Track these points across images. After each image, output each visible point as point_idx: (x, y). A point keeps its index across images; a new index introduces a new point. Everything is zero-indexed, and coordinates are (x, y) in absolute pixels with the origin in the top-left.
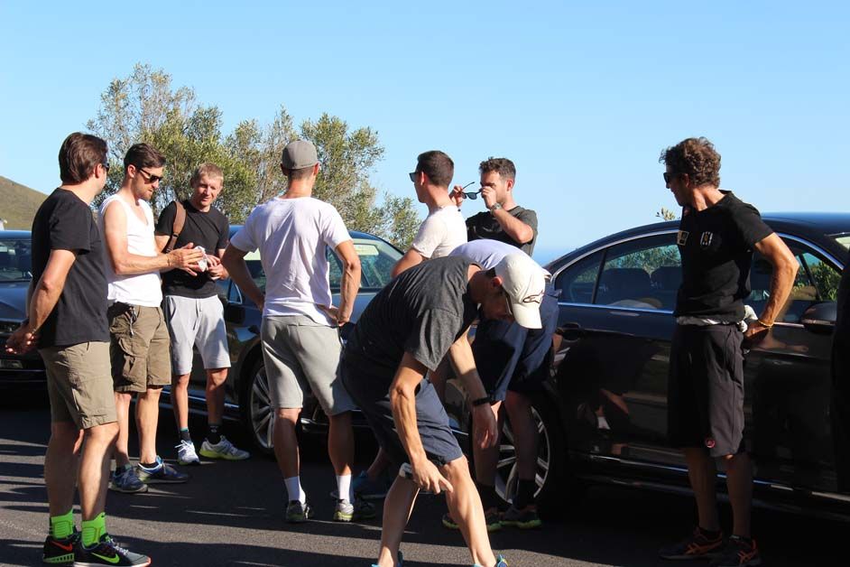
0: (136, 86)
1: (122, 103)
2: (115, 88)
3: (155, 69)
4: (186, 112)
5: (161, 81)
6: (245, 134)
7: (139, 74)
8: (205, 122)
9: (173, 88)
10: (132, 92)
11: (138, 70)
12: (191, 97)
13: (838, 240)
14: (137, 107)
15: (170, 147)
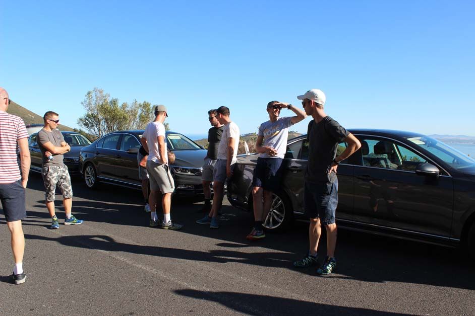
0: (94, 93)
1: (91, 97)
2: (89, 93)
3: (99, 88)
4: (109, 100)
5: (101, 92)
6: (124, 106)
7: (95, 90)
8: (114, 102)
9: (104, 93)
10: (93, 94)
11: (95, 89)
12: (109, 96)
13: (408, 139)
14: (94, 98)
15: (105, 109)
